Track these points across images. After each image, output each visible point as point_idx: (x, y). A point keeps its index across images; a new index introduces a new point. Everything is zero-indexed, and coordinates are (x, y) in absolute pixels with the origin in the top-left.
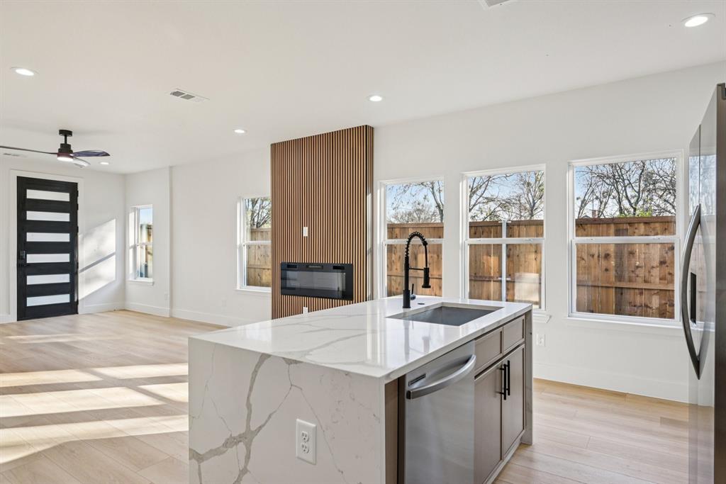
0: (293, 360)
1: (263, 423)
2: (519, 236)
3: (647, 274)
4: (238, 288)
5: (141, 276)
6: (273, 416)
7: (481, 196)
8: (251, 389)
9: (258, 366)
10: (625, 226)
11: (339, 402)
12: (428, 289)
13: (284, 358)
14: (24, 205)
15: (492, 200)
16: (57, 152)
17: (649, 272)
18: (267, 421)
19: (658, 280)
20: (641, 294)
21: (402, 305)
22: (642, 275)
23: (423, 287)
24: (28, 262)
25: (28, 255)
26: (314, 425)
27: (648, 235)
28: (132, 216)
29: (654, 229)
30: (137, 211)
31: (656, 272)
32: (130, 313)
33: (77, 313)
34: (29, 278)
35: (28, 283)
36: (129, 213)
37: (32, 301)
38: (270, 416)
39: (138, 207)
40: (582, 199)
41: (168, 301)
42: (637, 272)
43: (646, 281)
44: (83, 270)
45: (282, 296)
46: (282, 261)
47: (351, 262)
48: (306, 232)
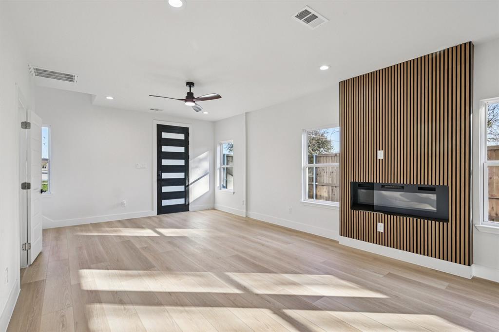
4: (302, 201)
5: (224, 188)
14: (161, 142)
16: (185, 98)
24: (163, 178)
25: (163, 174)
28: (218, 148)
30: (221, 144)
32: (218, 212)
33: (189, 211)
34: (163, 188)
35: (163, 191)
36: (217, 147)
37: (165, 203)
39: (222, 142)
41: (245, 206)
44: (192, 184)
45: (352, 211)
46: (352, 181)
47: (446, 184)
48: (381, 155)
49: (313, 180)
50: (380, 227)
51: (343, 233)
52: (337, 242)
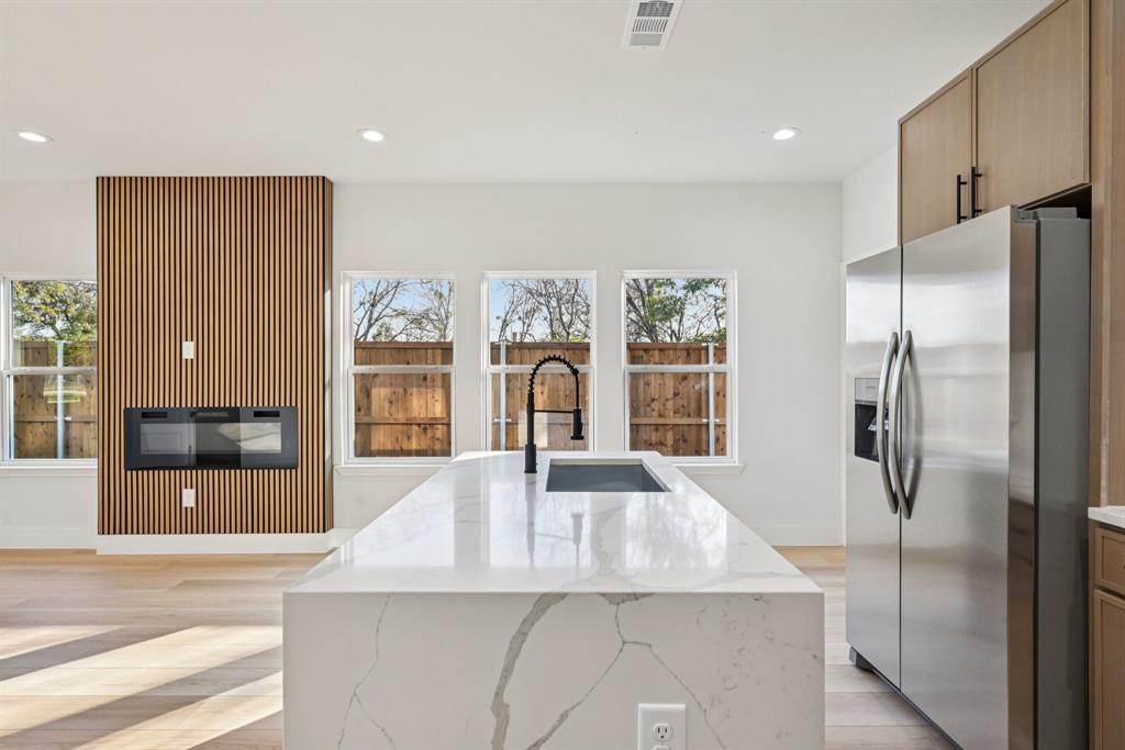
0: (629, 594)
1: (544, 733)
2: (521, 363)
3: (662, 407)
6: (572, 715)
7: (387, 306)
8: (507, 672)
9: (529, 622)
10: (641, 353)
11: (740, 650)
12: (580, 441)
13: (603, 595)
15: (403, 313)
17: (664, 405)
18: (554, 729)
19: (672, 413)
20: (657, 430)
21: (524, 468)
22: (657, 409)
23: (572, 438)
26: (682, 706)
27: (662, 364)
29: (668, 356)
31: (670, 404)
38: (564, 717)
40: (503, 318)
42: (653, 405)
43: (660, 416)
45: (129, 472)
46: (128, 406)
47: (294, 404)
48: (189, 350)
49: (56, 410)
50: (189, 498)
51: (104, 529)
52: (93, 552)
